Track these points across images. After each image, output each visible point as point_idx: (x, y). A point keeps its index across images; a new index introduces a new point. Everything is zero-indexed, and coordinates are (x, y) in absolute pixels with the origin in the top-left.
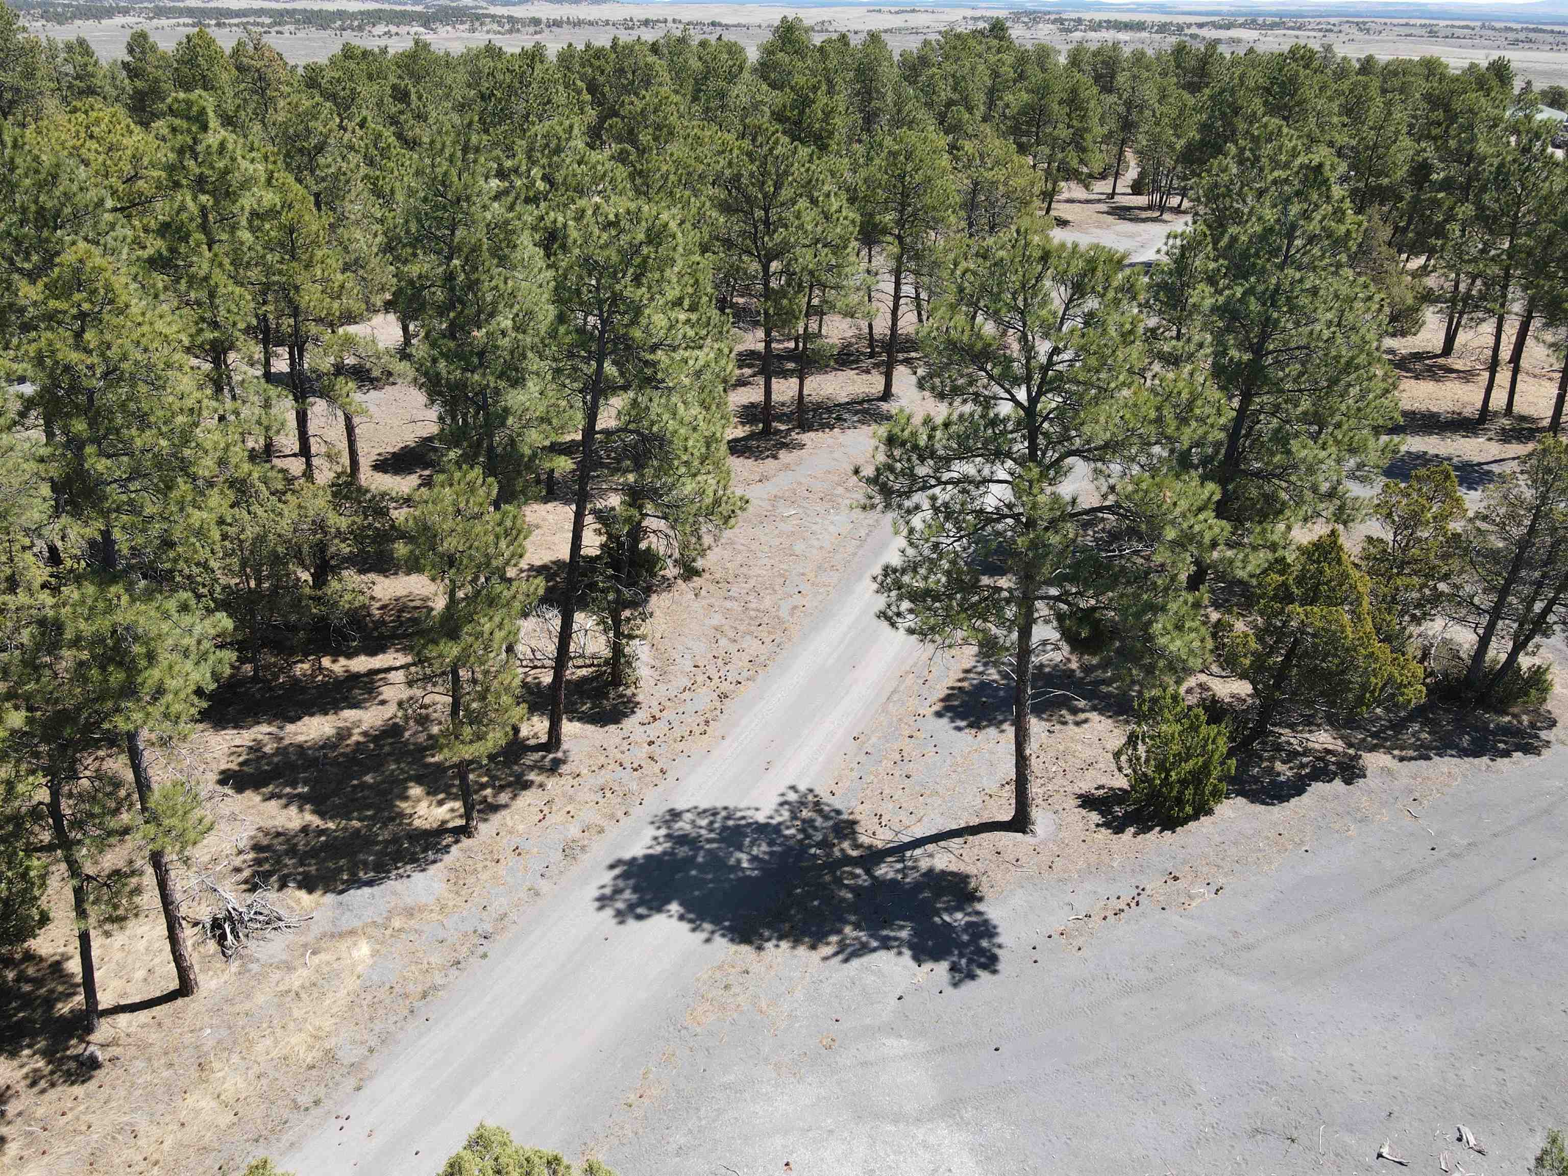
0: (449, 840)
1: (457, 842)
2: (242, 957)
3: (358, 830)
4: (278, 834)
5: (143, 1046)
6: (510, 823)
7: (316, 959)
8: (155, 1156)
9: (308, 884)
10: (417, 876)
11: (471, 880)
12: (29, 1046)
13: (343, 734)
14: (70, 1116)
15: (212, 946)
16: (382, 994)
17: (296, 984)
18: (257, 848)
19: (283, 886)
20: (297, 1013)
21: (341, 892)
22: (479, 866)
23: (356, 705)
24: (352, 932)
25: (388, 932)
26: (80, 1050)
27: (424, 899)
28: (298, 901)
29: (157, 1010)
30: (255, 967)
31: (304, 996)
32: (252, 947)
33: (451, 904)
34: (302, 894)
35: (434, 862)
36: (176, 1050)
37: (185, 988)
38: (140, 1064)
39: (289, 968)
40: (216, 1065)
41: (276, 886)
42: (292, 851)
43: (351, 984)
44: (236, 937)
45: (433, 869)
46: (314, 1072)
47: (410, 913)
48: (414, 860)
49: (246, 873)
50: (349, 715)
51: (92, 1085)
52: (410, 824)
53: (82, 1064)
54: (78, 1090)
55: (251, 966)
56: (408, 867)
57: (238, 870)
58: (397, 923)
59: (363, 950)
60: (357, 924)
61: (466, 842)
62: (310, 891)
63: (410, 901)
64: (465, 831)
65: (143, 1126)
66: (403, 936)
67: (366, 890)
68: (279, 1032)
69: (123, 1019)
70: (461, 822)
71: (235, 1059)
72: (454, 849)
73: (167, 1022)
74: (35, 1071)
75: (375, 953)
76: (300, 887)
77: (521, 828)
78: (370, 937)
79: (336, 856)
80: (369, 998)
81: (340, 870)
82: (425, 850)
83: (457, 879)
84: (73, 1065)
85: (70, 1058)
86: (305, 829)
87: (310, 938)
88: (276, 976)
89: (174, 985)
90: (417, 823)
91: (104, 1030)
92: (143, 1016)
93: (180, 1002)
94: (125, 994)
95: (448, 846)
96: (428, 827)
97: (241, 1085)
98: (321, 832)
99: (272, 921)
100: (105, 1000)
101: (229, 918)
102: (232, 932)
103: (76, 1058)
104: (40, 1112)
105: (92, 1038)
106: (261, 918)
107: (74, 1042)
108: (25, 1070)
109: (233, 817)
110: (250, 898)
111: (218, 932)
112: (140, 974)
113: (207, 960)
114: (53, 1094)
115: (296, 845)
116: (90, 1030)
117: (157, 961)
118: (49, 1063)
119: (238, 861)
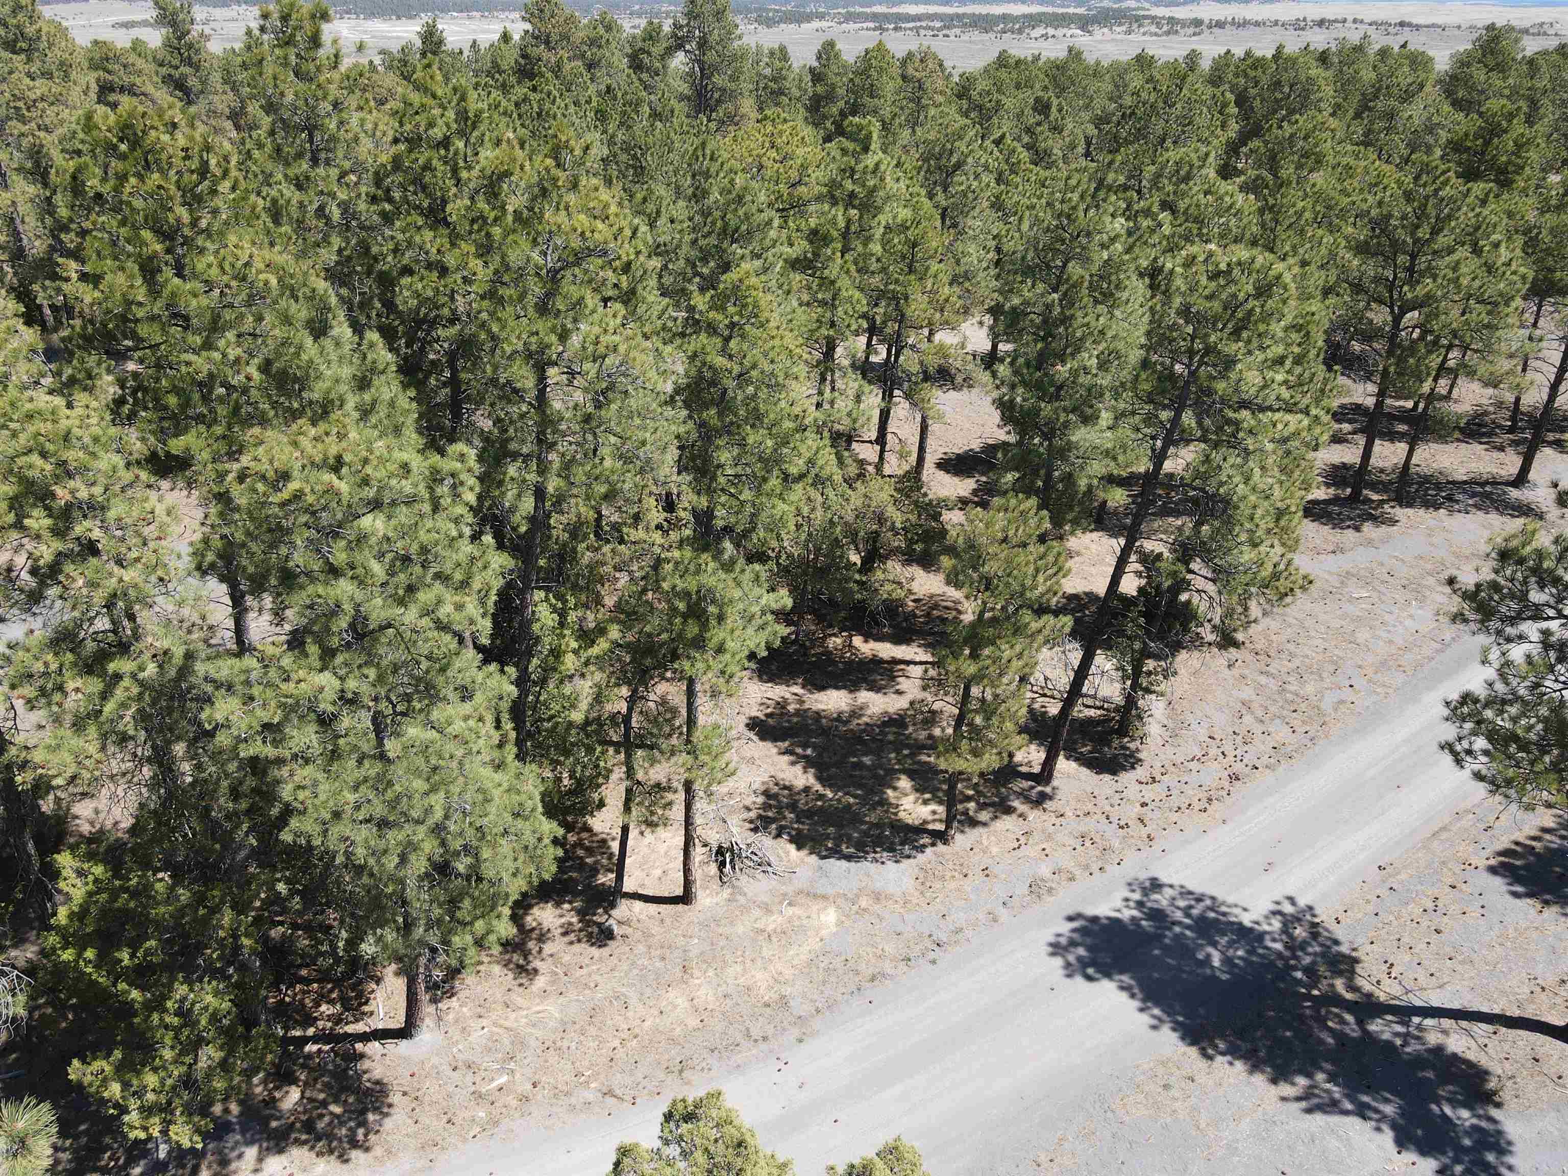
0: (926, 840)
1: (933, 845)
2: (733, 887)
3: (849, 806)
4: (785, 787)
5: (647, 935)
6: (985, 843)
7: (790, 911)
8: (637, 1031)
9: (799, 841)
10: (890, 865)
11: (937, 885)
12: (570, 902)
13: (856, 713)
14: (584, 971)
15: (713, 869)
16: (838, 962)
17: (770, 928)
18: (766, 793)
19: (778, 836)
20: (766, 953)
21: (823, 858)
22: (948, 874)
23: (875, 688)
24: (824, 897)
25: (855, 908)
26: (601, 920)
27: (891, 889)
28: (787, 853)
29: (663, 908)
30: (742, 900)
31: (774, 939)
32: (743, 881)
33: (915, 901)
34: (792, 848)
35: (909, 857)
36: (670, 947)
37: (685, 898)
38: (641, 948)
39: (768, 911)
40: (697, 973)
41: (774, 832)
42: (793, 806)
43: (813, 944)
44: (733, 868)
45: (906, 863)
46: (768, 1010)
47: (877, 897)
48: (891, 849)
49: (753, 814)
50: (865, 696)
51: (605, 951)
52: (896, 814)
53: (602, 931)
54: (595, 951)
55: (738, 897)
56: (885, 854)
57: (748, 809)
58: (864, 902)
59: (830, 917)
60: (830, 891)
61: (941, 847)
62: (799, 848)
63: (878, 885)
64: (941, 837)
65: (633, 1001)
66: (866, 916)
67: (844, 864)
68: (749, 963)
69: (638, 905)
70: (941, 827)
71: (711, 973)
72: (929, 850)
73: (668, 921)
74: (570, 924)
75: (839, 923)
76: (791, 841)
77: (995, 850)
78: (838, 907)
79: (827, 822)
80: (826, 962)
81: (828, 837)
82: (903, 843)
83: (924, 880)
84: (596, 930)
85: (595, 923)
86: (807, 789)
87: (789, 889)
88: (757, 912)
89: (679, 891)
90: (902, 815)
91: (623, 909)
92: (653, 908)
93: (680, 907)
94: (642, 885)
95: (924, 846)
96: (910, 822)
97: (711, 998)
98: (821, 797)
99: (764, 864)
100: (629, 886)
101: (731, 849)
102: (732, 861)
103: (599, 925)
104: (566, 958)
105: (614, 913)
106: (754, 858)
107: (600, 911)
108: (563, 920)
109: (751, 761)
110: (751, 837)
111: (720, 858)
112: (658, 872)
113: (708, 878)
114: (577, 948)
115: (797, 801)
116: (613, 905)
117: (671, 865)
118: (580, 921)
119: (748, 801)
